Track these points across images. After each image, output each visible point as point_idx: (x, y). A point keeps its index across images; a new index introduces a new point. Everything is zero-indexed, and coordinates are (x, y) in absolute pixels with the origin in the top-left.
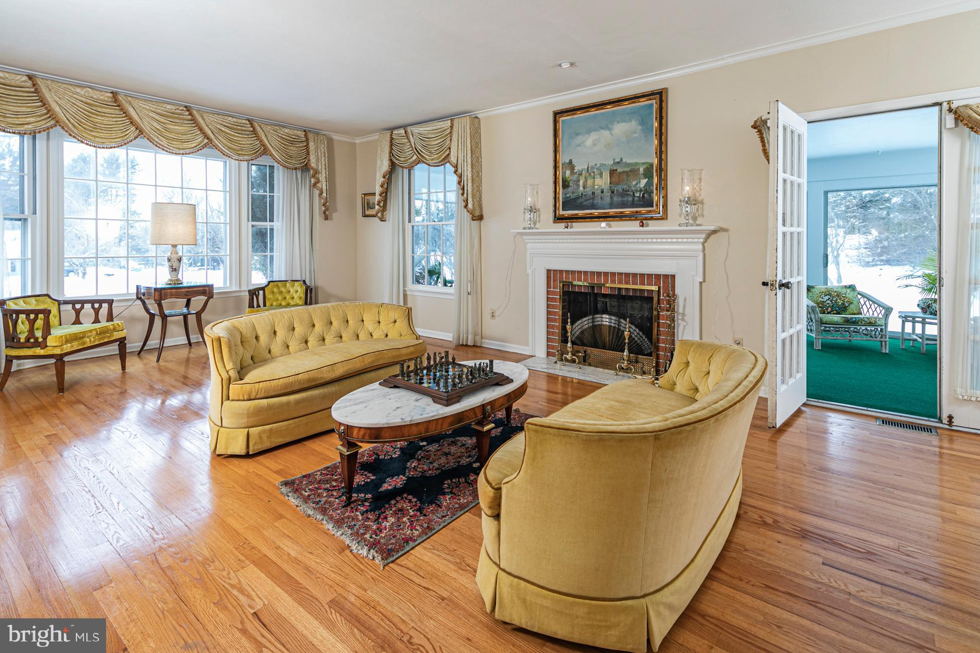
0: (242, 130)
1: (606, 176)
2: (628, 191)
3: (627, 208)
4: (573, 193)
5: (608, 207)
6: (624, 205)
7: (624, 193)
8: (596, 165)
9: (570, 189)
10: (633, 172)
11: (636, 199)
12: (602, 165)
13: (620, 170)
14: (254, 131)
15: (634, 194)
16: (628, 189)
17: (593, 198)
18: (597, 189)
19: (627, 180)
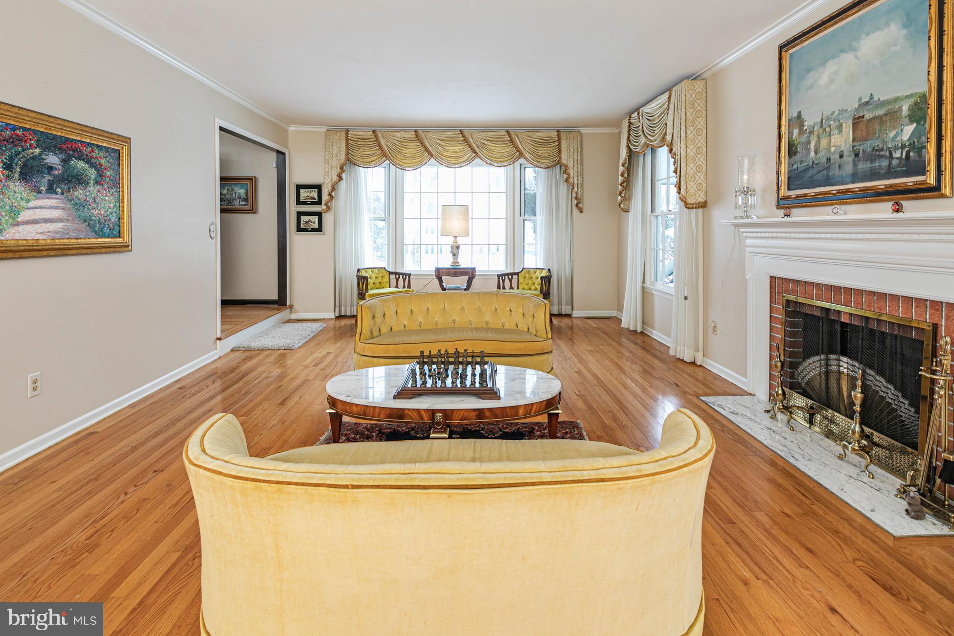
0: (501, 141)
1: (848, 128)
2: (882, 149)
3: (880, 179)
4: (801, 162)
5: (849, 179)
6: (873, 175)
7: (875, 154)
8: (833, 113)
9: (798, 157)
10: (892, 116)
11: (895, 162)
12: (842, 111)
13: (868, 116)
14: (512, 141)
15: (891, 154)
16: (881, 147)
17: (828, 168)
18: (833, 153)
19: (880, 130)
